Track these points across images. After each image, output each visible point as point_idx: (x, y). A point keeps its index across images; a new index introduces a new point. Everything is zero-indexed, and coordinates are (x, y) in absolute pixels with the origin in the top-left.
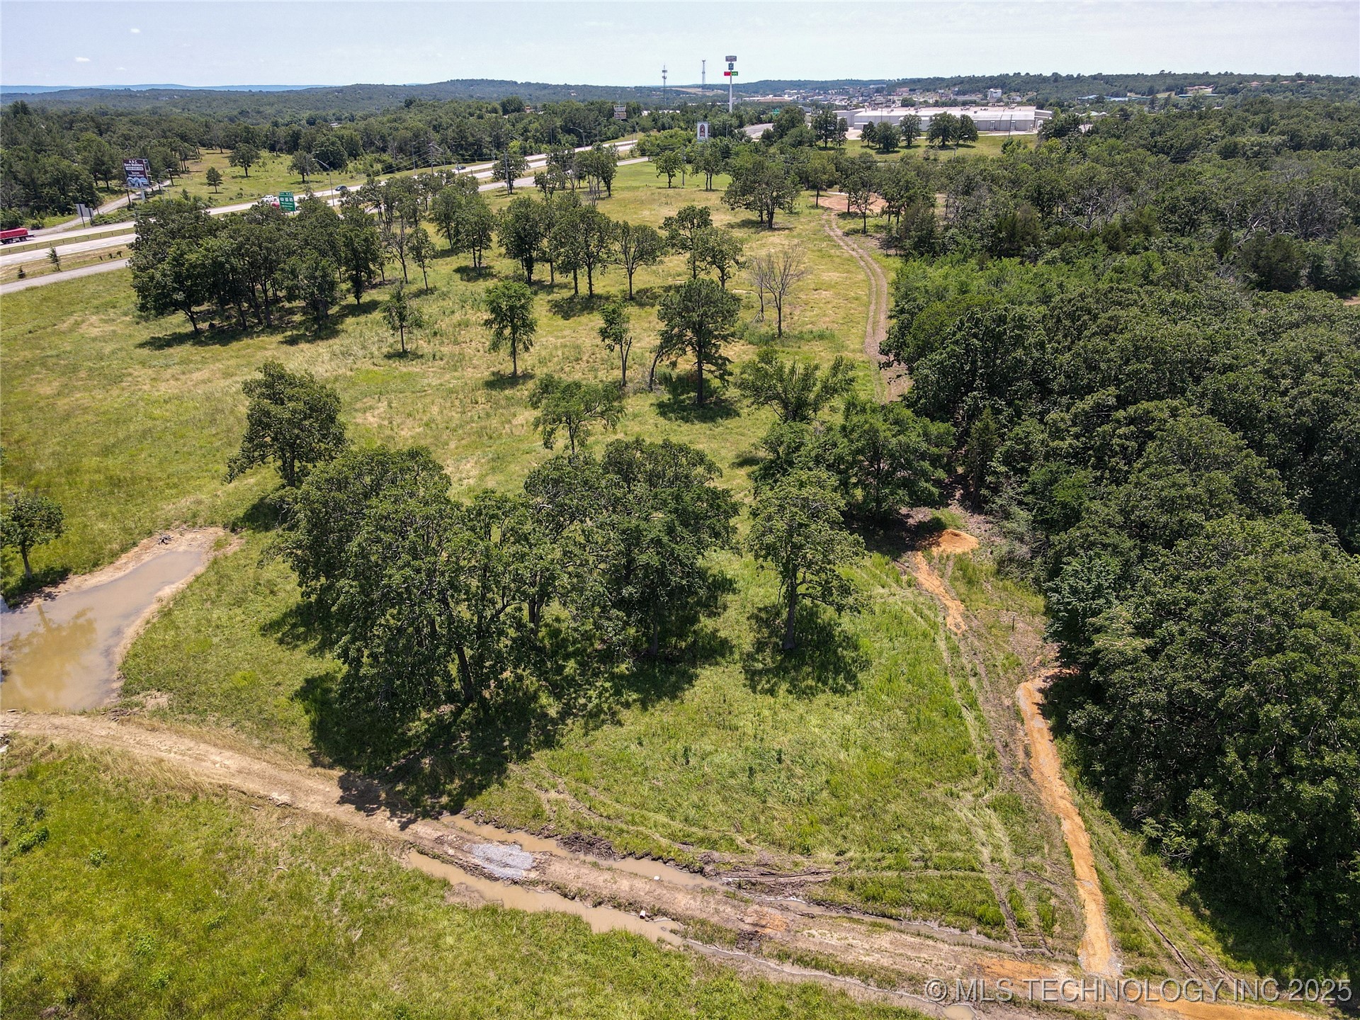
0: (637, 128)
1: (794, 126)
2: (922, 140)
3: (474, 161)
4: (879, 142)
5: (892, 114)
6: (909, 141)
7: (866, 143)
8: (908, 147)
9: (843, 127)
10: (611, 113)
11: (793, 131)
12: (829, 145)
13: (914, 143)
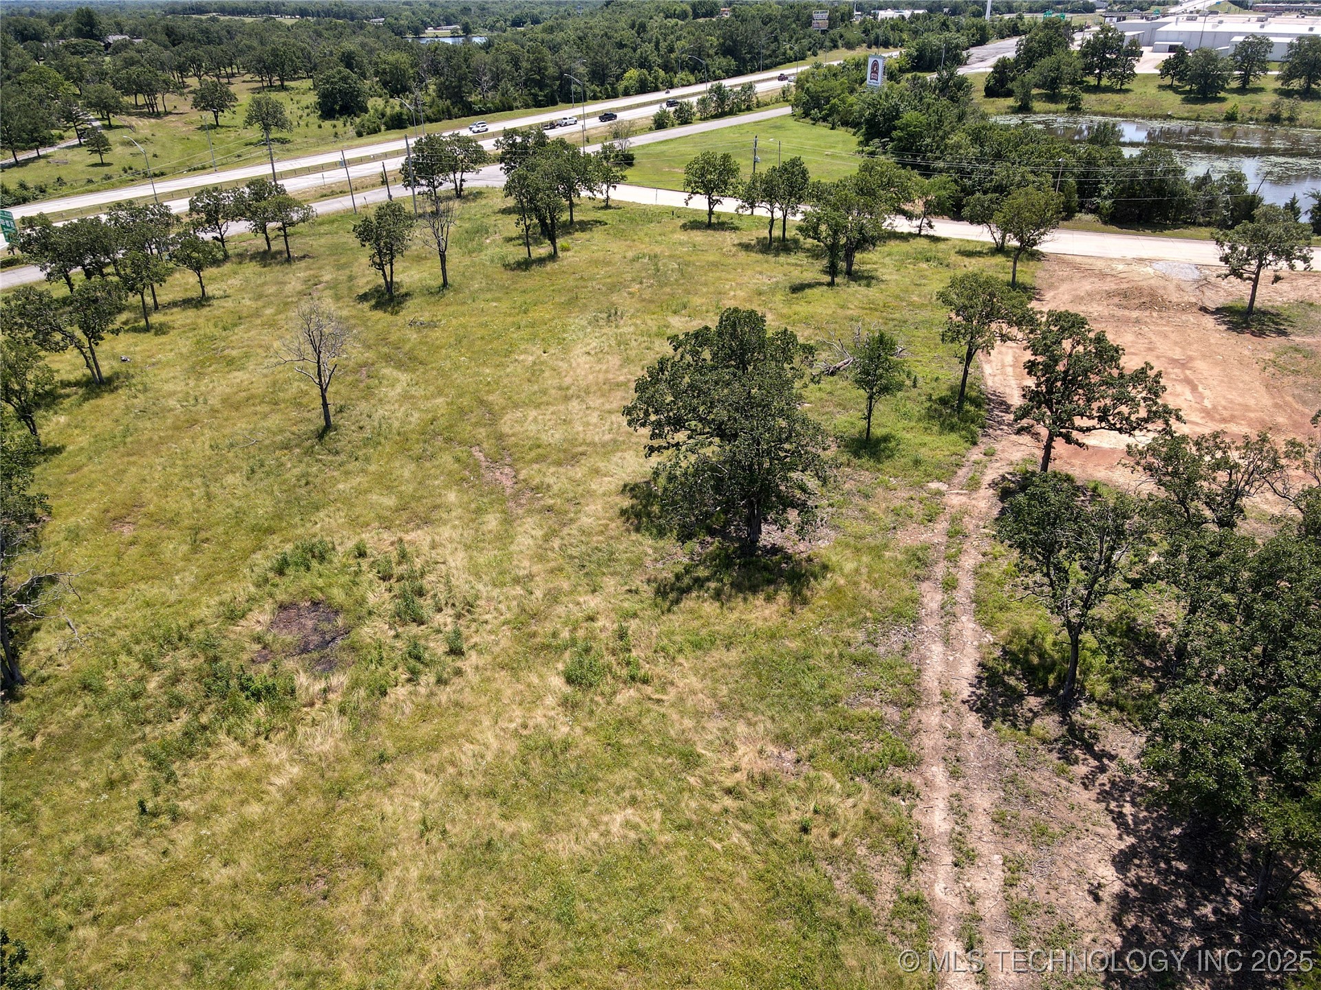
0: (840, 43)
1: (1050, 53)
2: (1271, 78)
3: (554, 103)
4: (1191, 81)
5: (1222, 28)
6: (1245, 80)
7: (1168, 81)
8: (1242, 91)
9: (1134, 52)
10: (809, 22)
11: (1046, 62)
12: (1105, 82)
13: (1254, 82)
